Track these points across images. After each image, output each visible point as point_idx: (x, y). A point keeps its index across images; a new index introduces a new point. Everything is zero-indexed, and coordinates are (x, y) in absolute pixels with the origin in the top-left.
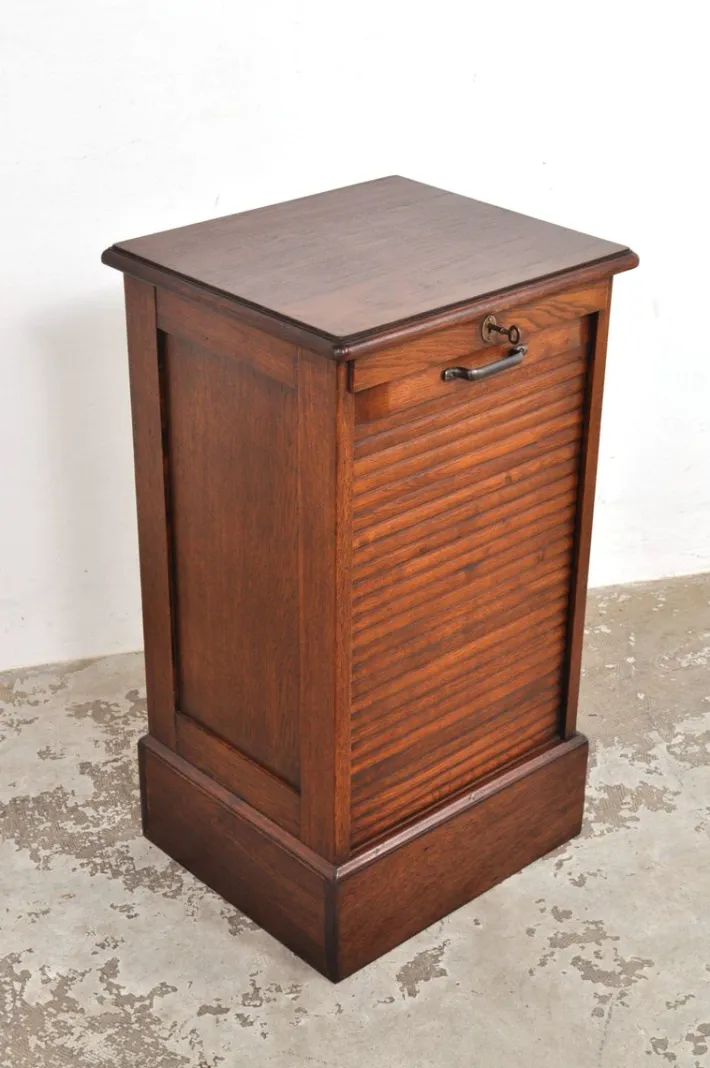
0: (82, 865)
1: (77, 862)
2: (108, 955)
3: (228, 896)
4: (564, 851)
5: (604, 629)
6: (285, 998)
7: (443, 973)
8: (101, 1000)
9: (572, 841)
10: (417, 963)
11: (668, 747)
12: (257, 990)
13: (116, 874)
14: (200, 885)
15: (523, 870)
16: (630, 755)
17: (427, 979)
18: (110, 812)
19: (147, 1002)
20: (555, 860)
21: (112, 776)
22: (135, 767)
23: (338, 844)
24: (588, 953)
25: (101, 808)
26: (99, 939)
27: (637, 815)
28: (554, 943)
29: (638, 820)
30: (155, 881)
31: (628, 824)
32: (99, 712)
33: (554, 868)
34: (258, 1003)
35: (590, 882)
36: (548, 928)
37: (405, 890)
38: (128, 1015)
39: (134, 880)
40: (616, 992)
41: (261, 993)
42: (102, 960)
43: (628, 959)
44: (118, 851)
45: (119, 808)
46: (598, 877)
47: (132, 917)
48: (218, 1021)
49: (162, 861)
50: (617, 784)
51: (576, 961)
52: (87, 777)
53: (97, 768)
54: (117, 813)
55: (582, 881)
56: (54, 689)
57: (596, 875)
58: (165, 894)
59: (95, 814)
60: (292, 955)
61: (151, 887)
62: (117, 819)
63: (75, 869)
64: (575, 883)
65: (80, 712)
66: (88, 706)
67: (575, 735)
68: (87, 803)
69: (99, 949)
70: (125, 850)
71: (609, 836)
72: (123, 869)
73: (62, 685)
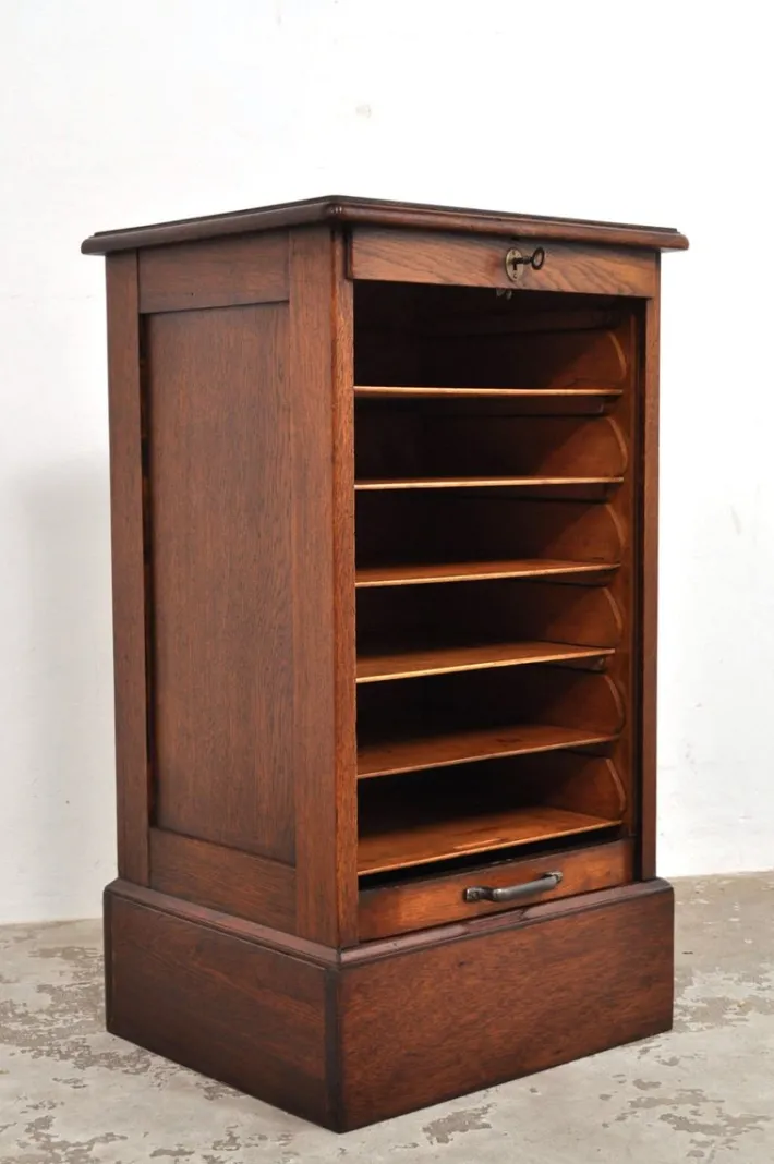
0: (23, 1052)
1: (18, 1050)
2: (42, 1114)
3: (206, 1073)
4: (650, 1042)
5: (702, 901)
6: (271, 1144)
7: (486, 1126)
8: (23, 1145)
9: (661, 1035)
10: (450, 1119)
12: (233, 1139)
13: (64, 1057)
14: (174, 1065)
15: (597, 1055)
16: (735, 979)
17: (464, 1131)
18: (68, 1017)
19: (85, 1147)
20: (641, 1047)
21: (76, 994)
22: (103, 988)
23: (342, 916)
24: (684, 1111)
25: (56, 1015)
26: (31, 1102)
27: (746, 1017)
28: (634, 1104)
29: (746, 1021)
30: (112, 1061)
31: (734, 1023)
32: (68, 954)
33: (638, 1054)
34: (234, 1148)
35: (683, 1062)
36: (634, 1094)
37: (435, 1016)
38: (59, 1157)
39: (86, 1060)
40: (719, 1139)
41: (238, 1141)
42: (33, 1116)
43: (736, 1115)
44: (73, 1042)
45: (80, 1014)
46: (696, 1060)
47: (79, 1087)
48: (177, 1160)
49: (126, 1048)
50: (720, 996)
51: (664, 1118)
52: (43, 994)
53: (60, 989)
54: (77, 1017)
55: (673, 1062)
56: (18, 940)
57: (693, 1058)
58: (126, 1072)
59: (49, 1018)
60: (286, 1113)
61: (110, 1067)
62: (76, 1021)
63: (13, 1054)
64: (665, 1063)
65: (47, 954)
66: (57, 950)
67: (655, 878)
68: (41, 1011)
69: (31, 1110)
70: (81, 1041)
71: (709, 1031)
72: (76, 1054)
73: (30, 937)
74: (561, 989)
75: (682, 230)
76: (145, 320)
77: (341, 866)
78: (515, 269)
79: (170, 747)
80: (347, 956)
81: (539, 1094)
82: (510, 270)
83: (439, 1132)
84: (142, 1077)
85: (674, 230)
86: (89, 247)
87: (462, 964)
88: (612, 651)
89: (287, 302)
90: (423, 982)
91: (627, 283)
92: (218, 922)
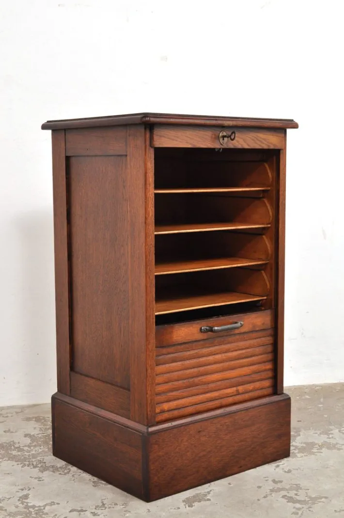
0: (18, 464)
1: (15, 463)
2: (25, 492)
3: (93, 474)
4: (280, 462)
5: (308, 397)
6: (119, 507)
7: (209, 500)
8: (17, 507)
9: (285, 459)
10: (194, 497)
11: (339, 431)
12: (104, 504)
13: (35, 467)
14: (80, 471)
15: (257, 468)
16: (318, 433)
17: (199, 502)
18: (37, 448)
19: (42, 508)
20: (276, 465)
21: (41, 438)
22: (51, 435)
23: (149, 413)
24: (292, 494)
25: (32, 448)
26: (20, 487)
27: (322, 451)
28: (272, 491)
29: (322, 452)
30: (55, 469)
31: (316, 454)
32: (38, 419)
33: (274, 468)
34: (104, 508)
35: (293, 472)
36: (271, 485)
37: (188, 454)
38: (31, 512)
39: (44, 469)
40: (305, 507)
41: (106, 506)
42: (21, 494)
43: (314, 496)
44: (38, 460)
45: (42, 447)
46: (299, 470)
47: (40, 481)
48: (80, 514)
49: (61, 463)
50: (311, 442)
51: (284, 497)
52: (27, 438)
53: (34, 435)
54: (41, 449)
55: (289, 471)
56: (17, 413)
57: (297, 469)
58: (60, 474)
59: (29, 449)
60: (126, 493)
61: (53, 472)
62: (40, 450)
63: (13, 466)
64: (285, 472)
65: (28, 419)
66: (33, 418)
67: (283, 393)
68: (26, 446)
69: (20, 491)
70: (42, 460)
71: (305, 458)
72: (40, 465)
73: (22, 412)
74: (241, 441)
75: (296, 120)
76: (68, 159)
77: (149, 392)
78: (223, 139)
79: (79, 338)
80: (151, 429)
81: (232, 485)
82: (221, 140)
83: (189, 502)
84: (66, 476)
85: (292, 120)
86: (44, 127)
87: (199, 432)
88: (265, 298)
89: (126, 155)
90: (183, 440)
91: (272, 144)
92: (99, 412)
